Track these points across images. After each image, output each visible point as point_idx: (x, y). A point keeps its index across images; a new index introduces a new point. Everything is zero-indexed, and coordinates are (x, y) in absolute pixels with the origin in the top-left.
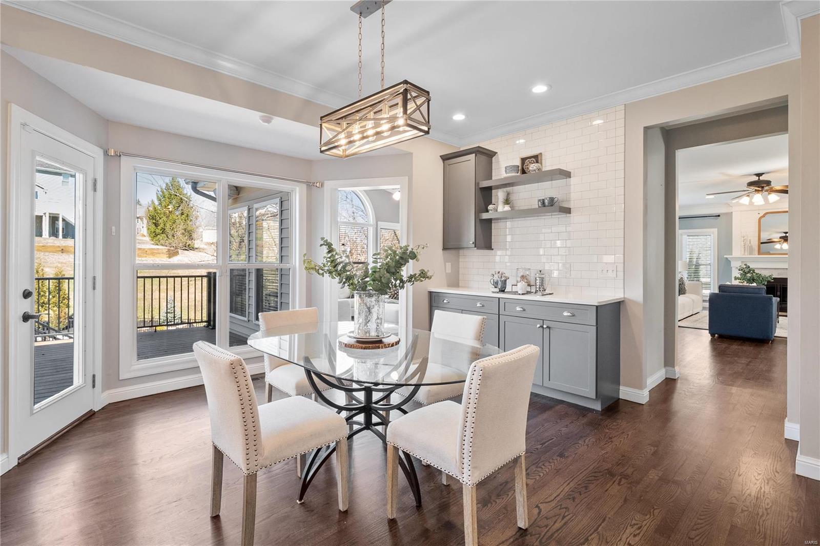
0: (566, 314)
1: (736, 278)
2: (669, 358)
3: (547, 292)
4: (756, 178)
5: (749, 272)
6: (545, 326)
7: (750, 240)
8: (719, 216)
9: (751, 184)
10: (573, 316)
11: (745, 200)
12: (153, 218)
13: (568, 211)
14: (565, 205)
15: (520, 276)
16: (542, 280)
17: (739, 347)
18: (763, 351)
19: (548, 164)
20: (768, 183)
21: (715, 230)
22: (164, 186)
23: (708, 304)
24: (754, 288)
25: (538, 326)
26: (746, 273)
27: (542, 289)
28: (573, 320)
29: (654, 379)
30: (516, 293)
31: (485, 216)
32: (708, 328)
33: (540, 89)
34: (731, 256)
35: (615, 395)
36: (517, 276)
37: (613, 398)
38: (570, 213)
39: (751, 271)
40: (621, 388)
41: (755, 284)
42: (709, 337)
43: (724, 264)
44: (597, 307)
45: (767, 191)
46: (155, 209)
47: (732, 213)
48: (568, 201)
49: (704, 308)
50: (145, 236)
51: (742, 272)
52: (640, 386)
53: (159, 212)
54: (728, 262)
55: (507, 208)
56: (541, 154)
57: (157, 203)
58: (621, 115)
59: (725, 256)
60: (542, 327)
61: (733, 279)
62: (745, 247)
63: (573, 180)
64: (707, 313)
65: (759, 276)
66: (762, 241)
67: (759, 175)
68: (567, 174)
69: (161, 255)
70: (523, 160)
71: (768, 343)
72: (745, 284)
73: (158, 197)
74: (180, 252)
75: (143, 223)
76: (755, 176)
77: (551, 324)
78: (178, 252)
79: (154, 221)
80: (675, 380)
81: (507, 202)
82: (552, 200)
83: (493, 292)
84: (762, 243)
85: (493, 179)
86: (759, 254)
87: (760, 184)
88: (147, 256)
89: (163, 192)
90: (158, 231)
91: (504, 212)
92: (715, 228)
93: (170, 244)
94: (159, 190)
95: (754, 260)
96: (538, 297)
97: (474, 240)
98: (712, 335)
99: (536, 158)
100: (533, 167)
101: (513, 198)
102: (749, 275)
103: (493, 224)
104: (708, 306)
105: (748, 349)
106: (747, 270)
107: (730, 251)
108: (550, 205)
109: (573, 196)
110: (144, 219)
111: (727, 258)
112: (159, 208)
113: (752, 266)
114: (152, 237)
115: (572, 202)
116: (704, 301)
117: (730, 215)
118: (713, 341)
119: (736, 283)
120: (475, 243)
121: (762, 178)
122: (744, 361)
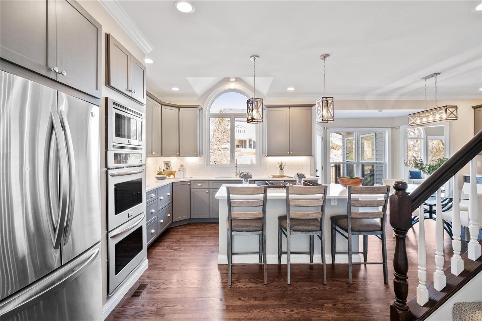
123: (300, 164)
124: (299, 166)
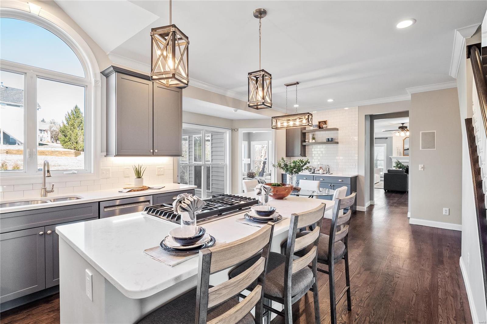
0: (340, 180)
1: (394, 167)
2: (371, 198)
3: (330, 173)
4: (402, 125)
5: (399, 164)
6: (332, 185)
7: (400, 149)
8: (387, 138)
9: (400, 128)
10: (343, 181)
11: (397, 134)
12: (63, 132)
13: (337, 143)
14: (337, 141)
15: (319, 167)
16: (329, 169)
17: (396, 195)
18: (404, 196)
19: (330, 125)
20: (406, 127)
21: (385, 145)
22: (70, 112)
23: (383, 178)
24: (400, 171)
25: (329, 185)
26: (398, 165)
27: (328, 172)
28: (342, 183)
29: (367, 204)
30: (319, 174)
31: (304, 144)
32: (383, 188)
33: (330, 100)
34: (392, 157)
35: (355, 209)
36: (318, 167)
37: (355, 210)
38: (338, 144)
39: (400, 163)
40: (357, 207)
41: (401, 169)
42: (384, 191)
43: (389, 160)
44: (351, 178)
45: (406, 130)
46: (64, 126)
47: (392, 137)
48: (338, 139)
49: (381, 180)
50: (49, 142)
51: (396, 164)
52: (364, 206)
53: (67, 128)
54: (391, 159)
55: (314, 141)
56: (327, 121)
57: (65, 122)
58: (357, 109)
59: (390, 157)
60: (331, 186)
61: (393, 167)
62: (398, 153)
63: (339, 131)
64: (383, 182)
65: (403, 165)
66: (405, 149)
67: (403, 124)
68: (337, 129)
69: (71, 155)
70: (320, 122)
71: (406, 193)
72: (398, 169)
73: (66, 118)
74: (81, 153)
75: (48, 134)
76: (401, 124)
77: (334, 185)
78: (80, 153)
79: (64, 134)
80: (373, 205)
81: (314, 138)
82: (332, 139)
83: (310, 173)
84: (405, 150)
85: (306, 129)
86: (403, 156)
87: (403, 128)
88: (62, 155)
89: (69, 116)
90: (66, 140)
91: (312, 142)
92: (385, 143)
93: (75, 147)
94: (67, 114)
95: (401, 158)
96: (327, 175)
97: (300, 153)
98: (385, 190)
99: (325, 122)
100: (324, 126)
101: (316, 137)
102: (399, 165)
103: (306, 147)
104: (383, 180)
105: (399, 195)
106: (398, 163)
107: (392, 154)
108: (330, 141)
109: (339, 138)
110: (48, 131)
111: (390, 158)
112: (67, 125)
113: (400, 161)
114: (62, 144)
115: (339, 140)
116: (381, 177)
117: (391, 138)
118: (385, 193)
119: (394, 169)
120: (301, 154)
121: (404, 125)
122: (396, 199)
123: (160, 168)
124: (159, 171)
